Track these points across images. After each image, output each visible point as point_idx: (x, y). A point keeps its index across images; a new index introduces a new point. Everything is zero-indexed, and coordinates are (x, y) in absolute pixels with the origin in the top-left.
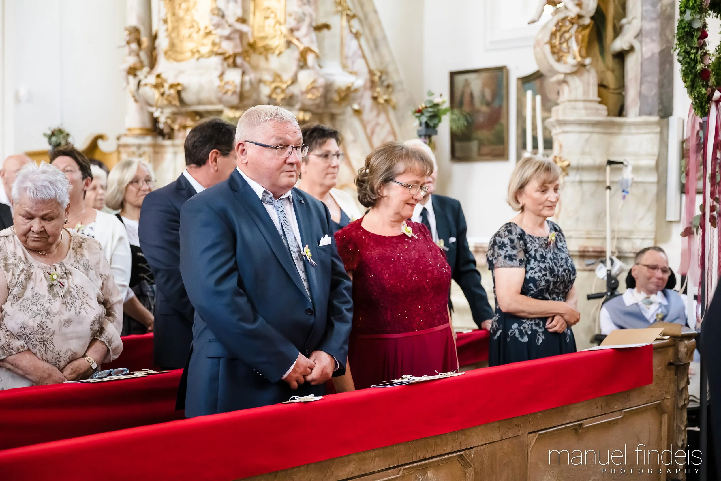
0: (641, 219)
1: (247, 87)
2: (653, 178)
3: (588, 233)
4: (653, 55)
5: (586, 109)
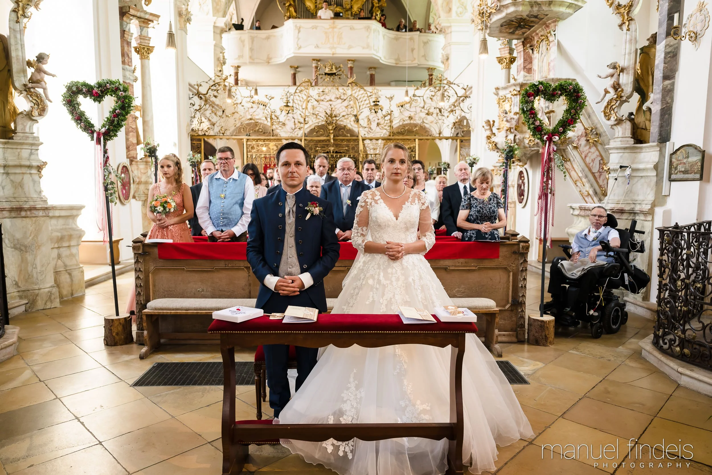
0: (648, 194)
1: (517, 141)
2: (654, 173)
3: (619, 201)
4: (656, 112)
5: (621, 141)
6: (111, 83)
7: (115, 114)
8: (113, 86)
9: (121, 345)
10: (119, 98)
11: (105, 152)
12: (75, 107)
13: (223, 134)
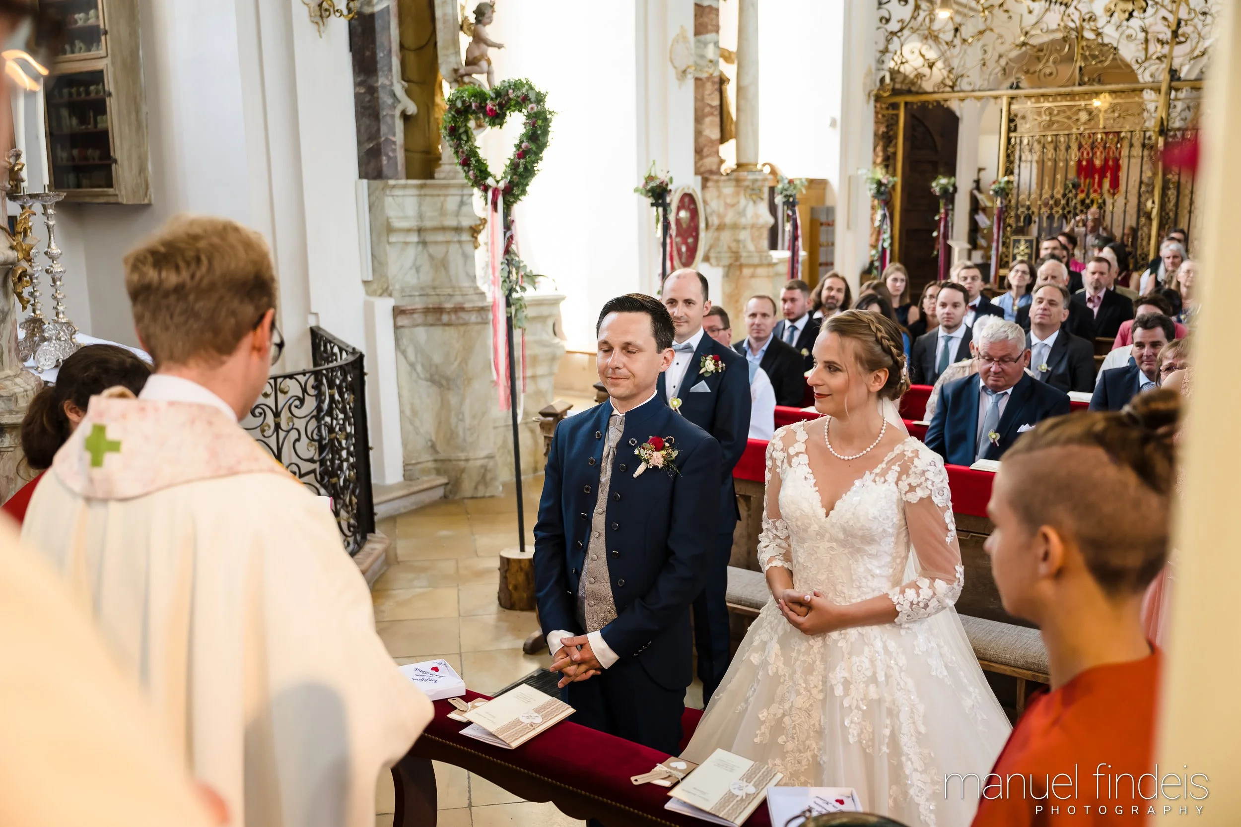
6: (517, 85)
7: (521, 150)
8: (519, 93)
9: (522, 610)
10: (528, 116)
11: (508, 226)
12: (460, 139)
13: (952, 87)
